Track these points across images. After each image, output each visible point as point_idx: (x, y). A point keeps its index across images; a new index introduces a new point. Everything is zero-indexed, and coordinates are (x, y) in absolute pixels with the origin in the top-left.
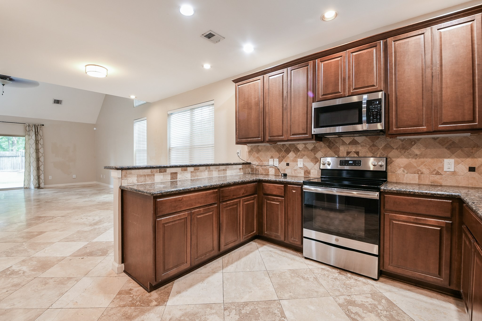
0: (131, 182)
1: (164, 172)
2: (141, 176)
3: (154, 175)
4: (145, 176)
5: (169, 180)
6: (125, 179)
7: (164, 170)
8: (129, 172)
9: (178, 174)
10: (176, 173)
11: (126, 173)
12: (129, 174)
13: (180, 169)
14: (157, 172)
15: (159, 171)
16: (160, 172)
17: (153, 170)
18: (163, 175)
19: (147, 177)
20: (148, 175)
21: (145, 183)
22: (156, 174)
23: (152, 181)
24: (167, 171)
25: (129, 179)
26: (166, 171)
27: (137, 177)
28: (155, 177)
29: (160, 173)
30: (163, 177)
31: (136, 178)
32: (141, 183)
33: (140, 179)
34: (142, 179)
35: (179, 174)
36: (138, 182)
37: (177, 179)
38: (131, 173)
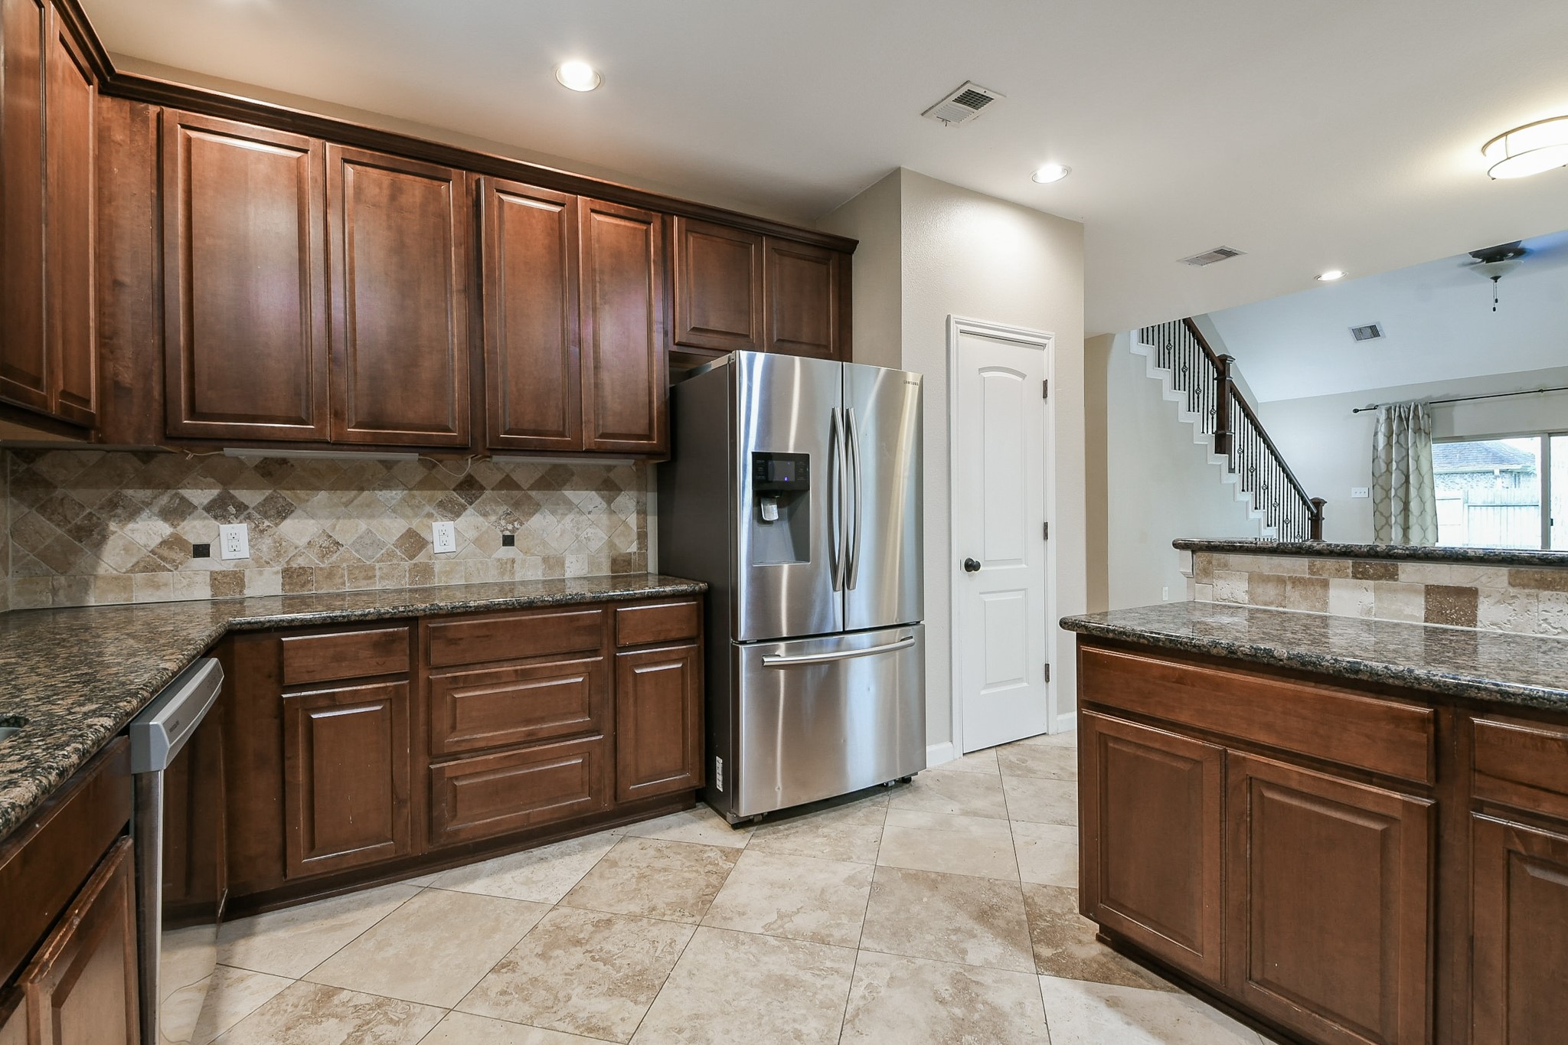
0: (1226, 597)
1: (1380, 578)
2: (1263, 581)
3: (1325, 584)
4: (1281, 581)
5: (1413, 617)
6: (1205, 581)
7: (1386, 567)
8: (1219, 559)
9: (1481, 599)
10: (1469, 594)
11: (1210, 562)
12: (1219, 565)
13: (1504, 571)
14: (1339, 573)
15: (1350, 571)
16: (1359, 576)
17: (1319, 562)
18: (1376, 589)
19: (1289, 587)
20: (1296, 582)
21: (1281, 609)
22: (1333, 582)
23: (1313, 607)
24: (1402, 576)
25: (1220, 583)
26: (1393, 576)
27: (1250, 580)
28: (1333, 593)
29: (1355, 577)
30: (1378, 599)
31: (1245, 586)
32: (1265, 605)
33: (1260, 590)
34: (1271, 591)
35: (1492, 600)
36: (1252, 600)
37: (1472, 621)
38: (1226, 565)
